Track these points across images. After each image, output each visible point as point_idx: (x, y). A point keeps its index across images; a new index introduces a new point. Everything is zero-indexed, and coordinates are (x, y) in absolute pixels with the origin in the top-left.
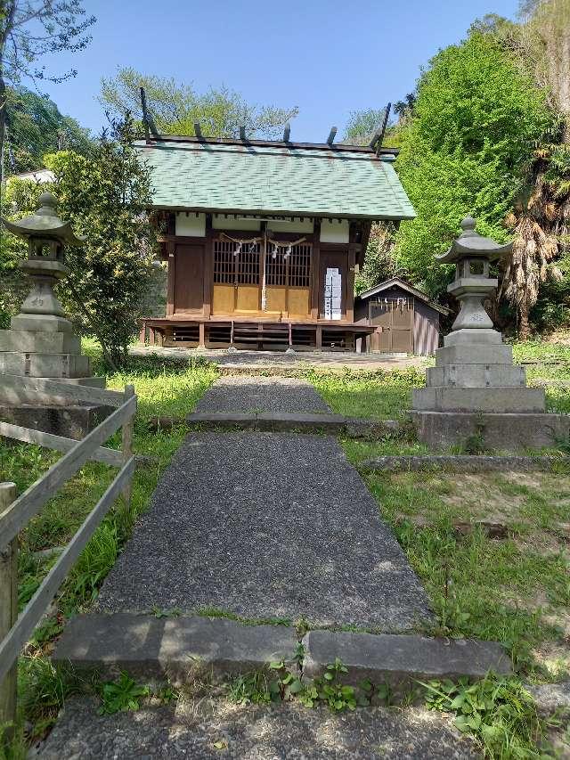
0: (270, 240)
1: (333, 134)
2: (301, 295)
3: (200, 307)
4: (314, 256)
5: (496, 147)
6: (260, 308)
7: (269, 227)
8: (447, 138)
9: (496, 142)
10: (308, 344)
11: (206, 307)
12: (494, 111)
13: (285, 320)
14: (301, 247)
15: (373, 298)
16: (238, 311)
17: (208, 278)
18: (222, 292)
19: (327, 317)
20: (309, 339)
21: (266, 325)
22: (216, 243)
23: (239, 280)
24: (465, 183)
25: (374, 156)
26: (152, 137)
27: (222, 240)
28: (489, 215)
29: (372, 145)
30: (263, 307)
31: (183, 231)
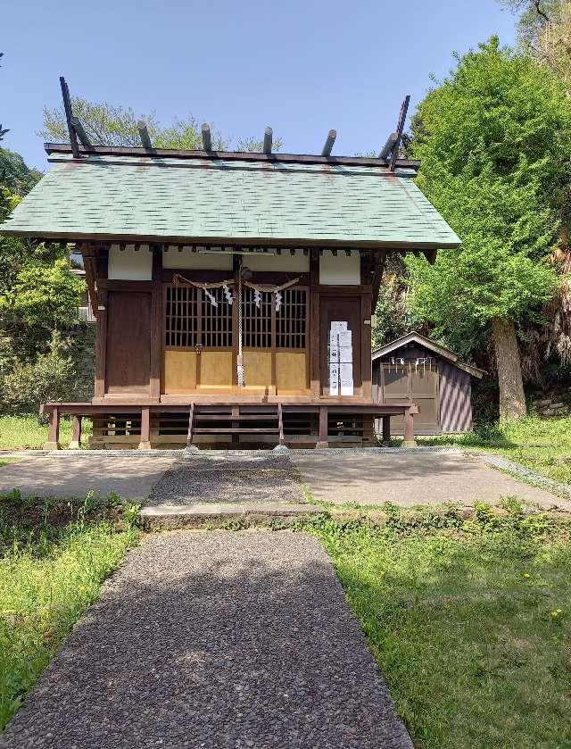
0: (247, 284)
1: (331, 141)
2: (294, 362)
3: (146, 383)
4: (311, 304)
5: (534, 166)
6: (235, 382)
7: (245, 263)
8: (471, 157)
9: (532, 161)
10: (308, 433)
11: (154, 383)
12: (528, 122)
13: (272, 399)
14: (293, 292)
15: (385, 359)
16: (202, 387)
17: (156, 340)
18: (178, 361)
19: (333, 392)
20: (308, 425)
21: (243, 408)
22: (169, 290)
23: (203, 342)
24: (499, 210)
25: (388, 171)
26: (81, 148)
27: (176, 283)
28: (531, 250)
29: (383, 157)
30: (240, 380)
31: (119, 271)
